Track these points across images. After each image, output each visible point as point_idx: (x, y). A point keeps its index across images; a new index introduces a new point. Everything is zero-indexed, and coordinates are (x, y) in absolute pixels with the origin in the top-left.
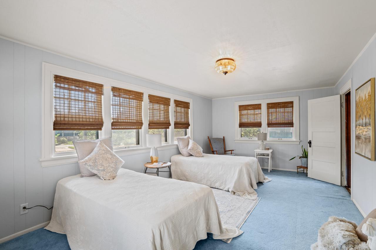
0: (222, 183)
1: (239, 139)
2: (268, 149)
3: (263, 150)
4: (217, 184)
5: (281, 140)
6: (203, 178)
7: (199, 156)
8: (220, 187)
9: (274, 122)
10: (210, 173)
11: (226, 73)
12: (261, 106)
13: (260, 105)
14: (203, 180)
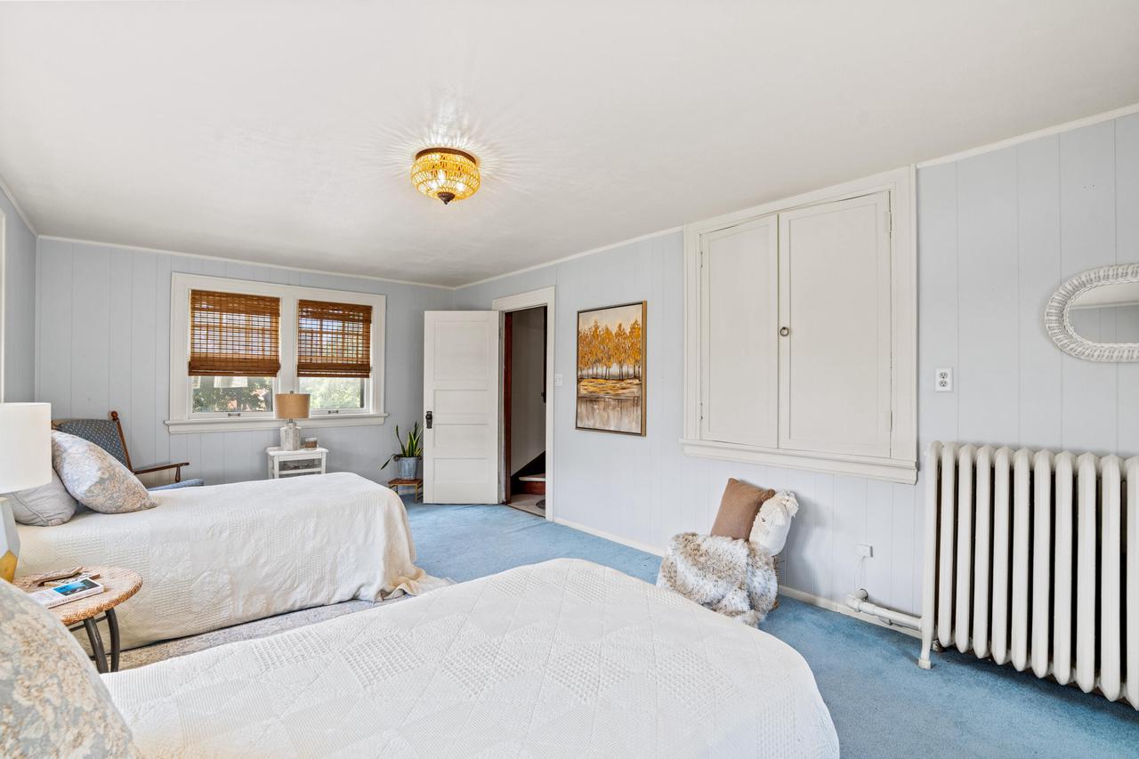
0: (322, 579)
1: (187, 421)
2: (314, 445)
3: (296, 449)
4: (298, 590)
5: (335, 415)
6: (228, 592)
7: (138, 505)
8: (312, 598)
9: (319, 362)
10: (262, 561)
11: (448, 197)
12: (278, 305)
13: (277, 300)
14: (229, 599)
